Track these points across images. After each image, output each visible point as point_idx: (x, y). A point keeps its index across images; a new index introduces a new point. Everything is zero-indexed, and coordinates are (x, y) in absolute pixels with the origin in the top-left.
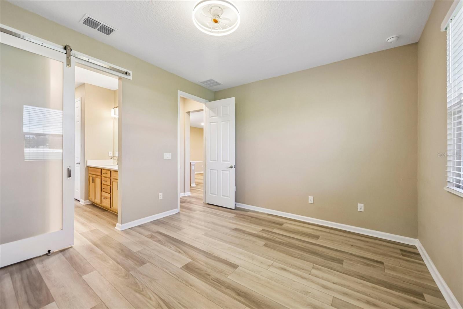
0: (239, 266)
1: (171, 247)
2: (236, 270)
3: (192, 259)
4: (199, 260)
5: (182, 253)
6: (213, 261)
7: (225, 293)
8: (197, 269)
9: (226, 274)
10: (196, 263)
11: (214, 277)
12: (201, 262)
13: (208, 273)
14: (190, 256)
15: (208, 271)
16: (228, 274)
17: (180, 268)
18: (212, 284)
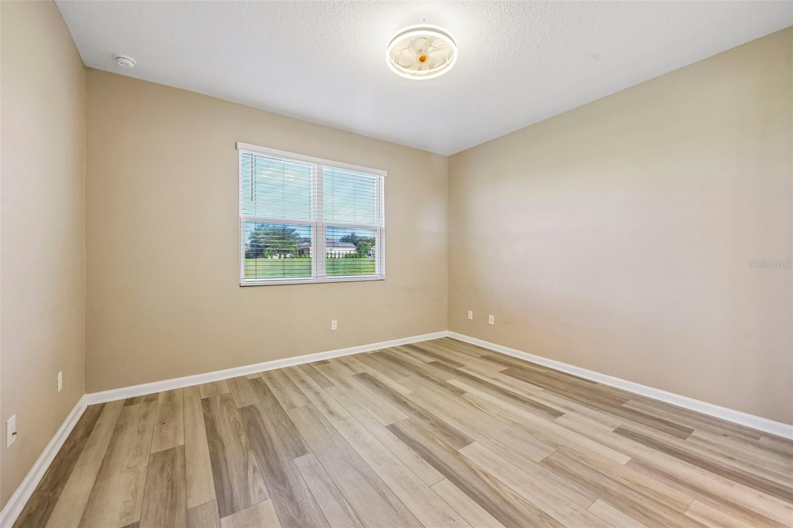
0: (386, 427)
1: (516, 498)
2: (392, 423)
3: (457, 454)
4: (443, 447)
5: (480, 471)
6: (421, 442)
7: (416, 405)
8: (449, 436)
9: (409, 421)
10: (450, 445)
11: (426, 421)
12: (442, 444)
13: (433, 427)
14: (462, 460)
15: (432, 430)
16: (407, 422)
17: (475, 441)
18: (430, 415)
